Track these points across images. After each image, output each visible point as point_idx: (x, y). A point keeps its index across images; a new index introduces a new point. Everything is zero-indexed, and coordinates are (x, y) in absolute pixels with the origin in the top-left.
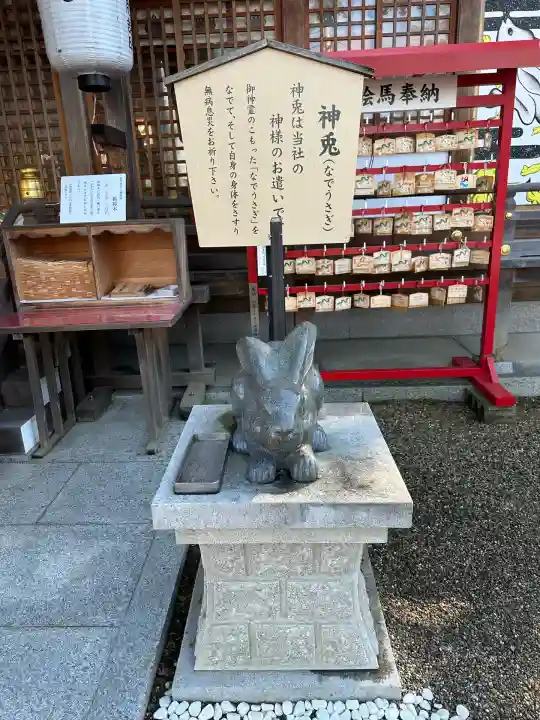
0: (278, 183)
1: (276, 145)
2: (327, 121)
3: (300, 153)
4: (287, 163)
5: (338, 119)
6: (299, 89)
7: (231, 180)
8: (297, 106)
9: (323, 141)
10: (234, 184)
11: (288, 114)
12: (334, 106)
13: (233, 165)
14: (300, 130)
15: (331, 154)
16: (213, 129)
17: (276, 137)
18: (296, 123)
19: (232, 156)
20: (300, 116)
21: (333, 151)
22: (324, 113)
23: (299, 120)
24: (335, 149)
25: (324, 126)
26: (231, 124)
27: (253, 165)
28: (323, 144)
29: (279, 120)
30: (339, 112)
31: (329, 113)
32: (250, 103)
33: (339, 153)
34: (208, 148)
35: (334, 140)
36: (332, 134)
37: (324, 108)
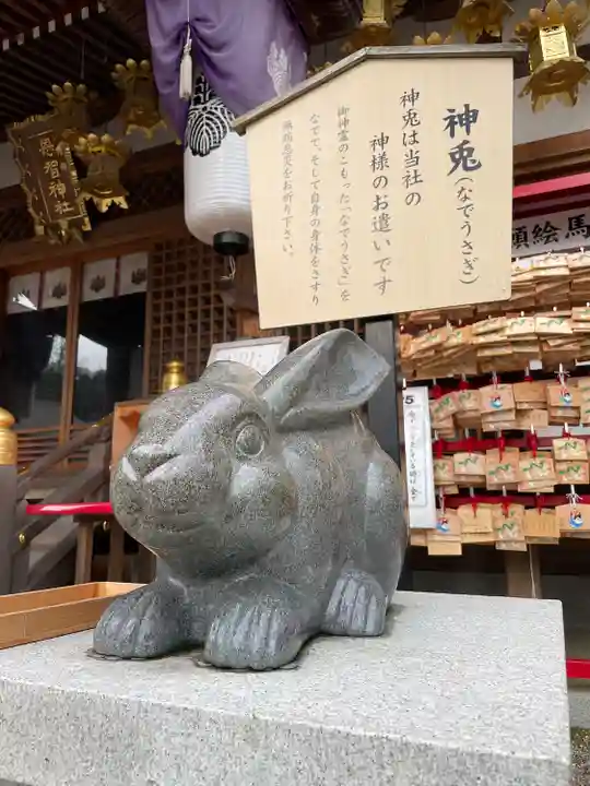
0: (383, 224)
1: (379, 173)
2: (457, 127)
3: (416, 177)
4: (396, 193)
5: (475, 121)
6: (414, 97)
7: (312, 229)
8: (410, 118)
9: (452, 155)
10: (316, 235)
11: (396, 130)
12: (467, 106)
13: (316, 210)
14: (414, 147)
15: (466, 168)
16: (291, 169)
17: (380, 162)
18: (408, 139)
19: (315, 198)
20: (414, 128)
21: (469, 164)
22: (452, 118)
23: (414, 135)
24: (474, 161)
25: (452, 135)
26: (315, 159)
27: (344, 205)
28: (453, 159)
29: (383, 140)
30: (476, 112)
31: (460, 116)
32: (343, 127)
33: (479, 165)
34: (283, 193)
35: (471, 150)
36: (466, 142)
37: (452, 111)
